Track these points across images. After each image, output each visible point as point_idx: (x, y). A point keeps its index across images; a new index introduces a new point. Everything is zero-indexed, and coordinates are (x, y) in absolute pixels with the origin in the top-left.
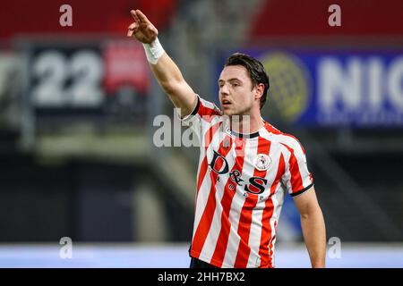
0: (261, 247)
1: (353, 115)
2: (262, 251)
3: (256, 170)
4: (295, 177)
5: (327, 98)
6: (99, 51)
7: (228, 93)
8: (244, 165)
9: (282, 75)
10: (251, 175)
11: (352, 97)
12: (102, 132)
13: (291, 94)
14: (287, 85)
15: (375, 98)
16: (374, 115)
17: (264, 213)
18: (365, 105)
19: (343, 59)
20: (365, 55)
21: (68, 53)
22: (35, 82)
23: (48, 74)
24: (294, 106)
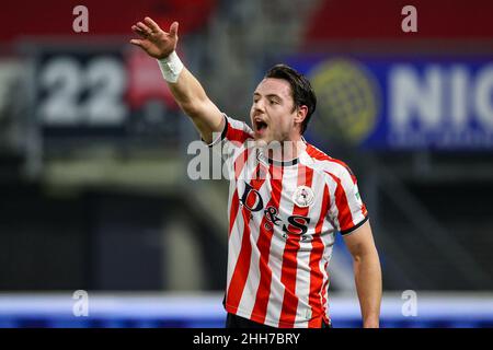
0: (311, 295)
1: (431, 135)
2: (313, 300)
3: (296, 207)
4: (344, 213)
5: (400, 115)
6: (121, 57)
7: (263, 109)
8: (282, 200)
9: (345, 87)
10: (290, 213)
11: (431, 113)
12: (124, 157)
13: (356, 110)
14: (351, 98)
15: (459, 114)
16: (457, 136)
17: (311, 256)
18: (446, 123)
19: (420, 67)
20: (447, 63)
21: (84, 59)
22: (44, 94)
23: (59, 85)
24: (359, 125)
